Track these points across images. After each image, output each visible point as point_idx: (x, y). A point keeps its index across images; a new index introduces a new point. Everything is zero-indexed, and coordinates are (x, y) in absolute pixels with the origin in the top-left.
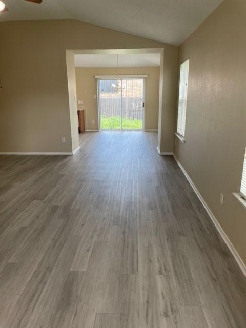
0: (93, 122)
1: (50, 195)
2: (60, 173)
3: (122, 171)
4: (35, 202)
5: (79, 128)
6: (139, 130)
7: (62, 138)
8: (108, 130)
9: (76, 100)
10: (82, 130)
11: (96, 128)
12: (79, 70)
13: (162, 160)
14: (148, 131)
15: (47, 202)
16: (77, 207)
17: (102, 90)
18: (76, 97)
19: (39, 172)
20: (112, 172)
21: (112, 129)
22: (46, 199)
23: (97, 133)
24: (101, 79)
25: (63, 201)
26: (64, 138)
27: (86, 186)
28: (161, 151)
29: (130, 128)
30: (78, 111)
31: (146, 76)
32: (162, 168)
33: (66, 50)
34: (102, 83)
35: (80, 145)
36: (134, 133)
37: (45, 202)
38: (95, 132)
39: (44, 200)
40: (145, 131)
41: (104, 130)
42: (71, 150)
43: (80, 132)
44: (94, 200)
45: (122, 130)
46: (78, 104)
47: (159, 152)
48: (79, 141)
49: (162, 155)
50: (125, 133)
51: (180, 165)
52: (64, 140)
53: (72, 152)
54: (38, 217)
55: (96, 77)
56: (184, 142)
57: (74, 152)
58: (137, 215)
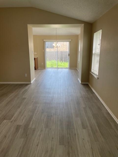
0: (42, 64)
1: (15, 115)
2: (23, 97)
3: (60, 95)
4: (5, 121)
5: (35, 67)
6: (67, 68)
7: (25, 74)
8: (50, 68)
9: (33, 53)
10: (36, 68)
11: (44, 67)
12: (35, 37)
13: (83, 87)
14: (71, 69)
15: (13, 122)
16: (33, 127)
17: (47, 47)
18: (33, 51)
19: (10, 96)
20: (55, 96)
21: (52, 68)
22: (13, 119)
23: (44, 70)
24: (47, 41)
25: (24, 121)
26: (27, 74)
27: (39, 107)
28: (82, 81)
29: (62, 67)
30: (34, 58)
31: (71, 40)
32: (84, 93)
33: (28, 25)
34: (47, 44)
35: (35, 77)
36: (64, 69)
37: (12, 122)
38: (43, 69)
39: (12, 120)
40: (70, 69)
41: (48, 68)
42: (30, 81)
43: (35, 69)
44: (45, 120)
45: (58, 68)
46: (34, 55)
47: (80, 82)
48: (35, 75)
49: (82, 84)
50: (59, 70)
51: (94, 91)
52: (26, 75)
53: (31, 82)
54: (5, 137)
55: (44, 40)
56: (98, 78)
57: (32, 82)
58: (75, 134)
